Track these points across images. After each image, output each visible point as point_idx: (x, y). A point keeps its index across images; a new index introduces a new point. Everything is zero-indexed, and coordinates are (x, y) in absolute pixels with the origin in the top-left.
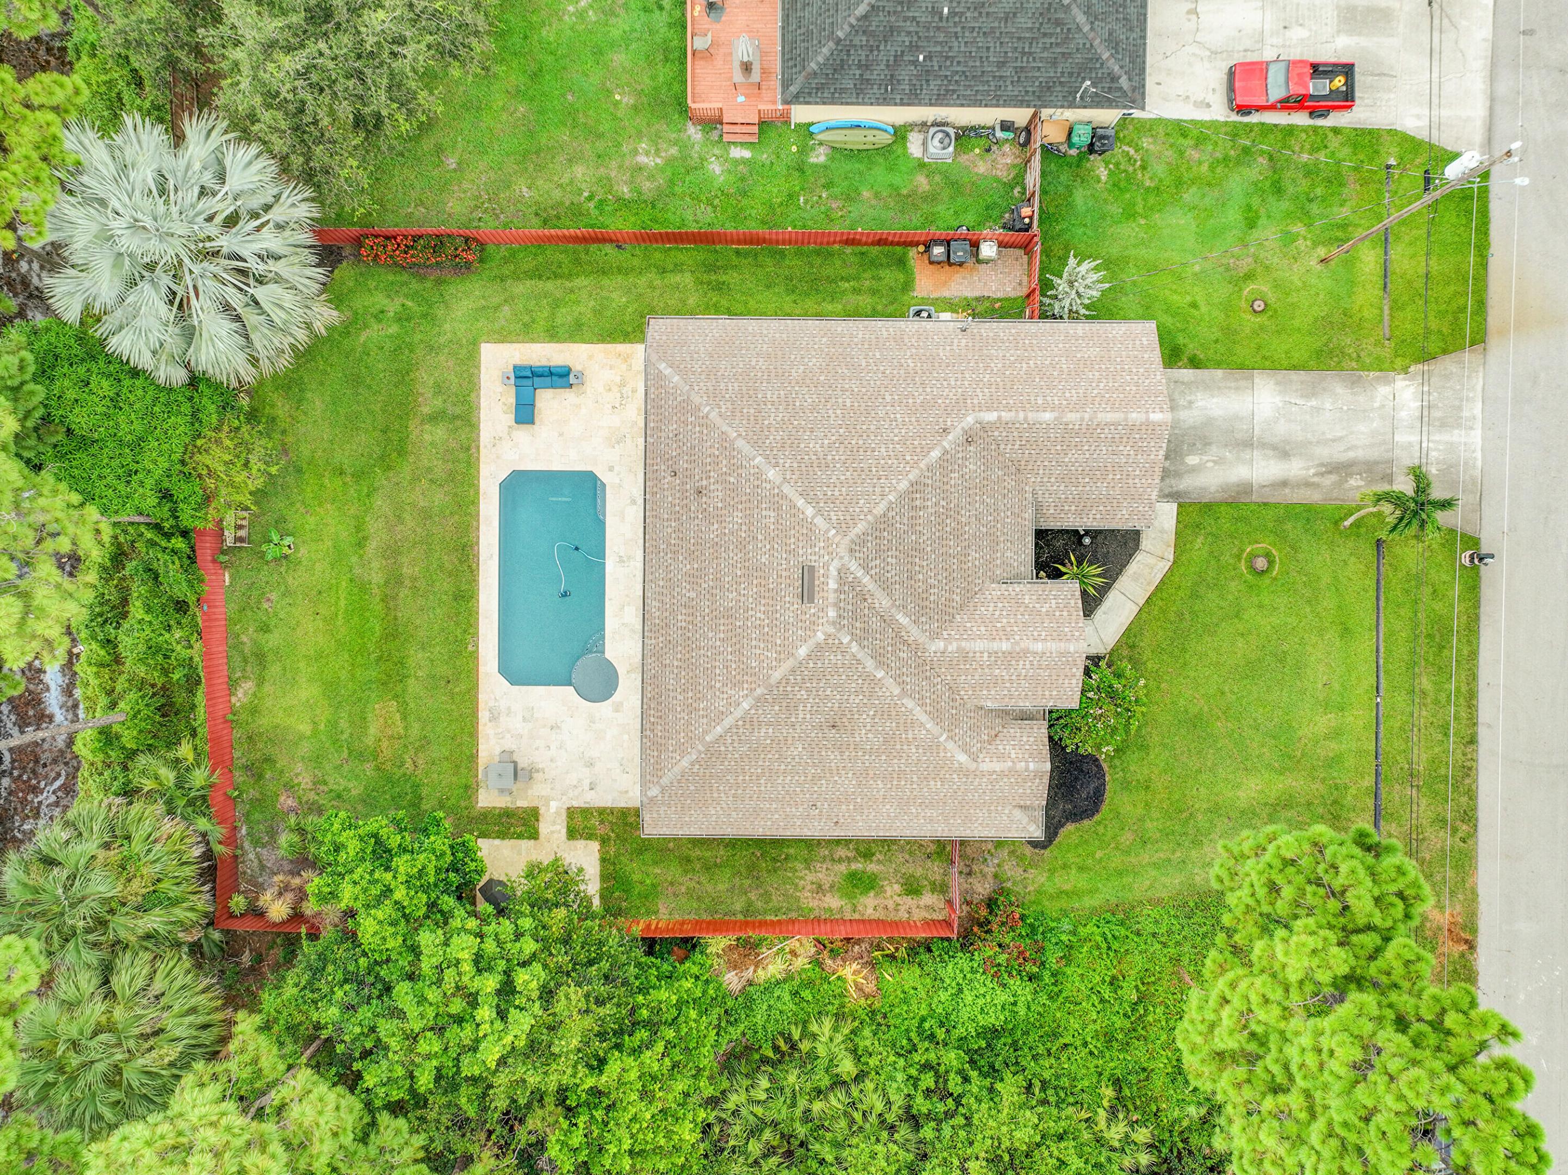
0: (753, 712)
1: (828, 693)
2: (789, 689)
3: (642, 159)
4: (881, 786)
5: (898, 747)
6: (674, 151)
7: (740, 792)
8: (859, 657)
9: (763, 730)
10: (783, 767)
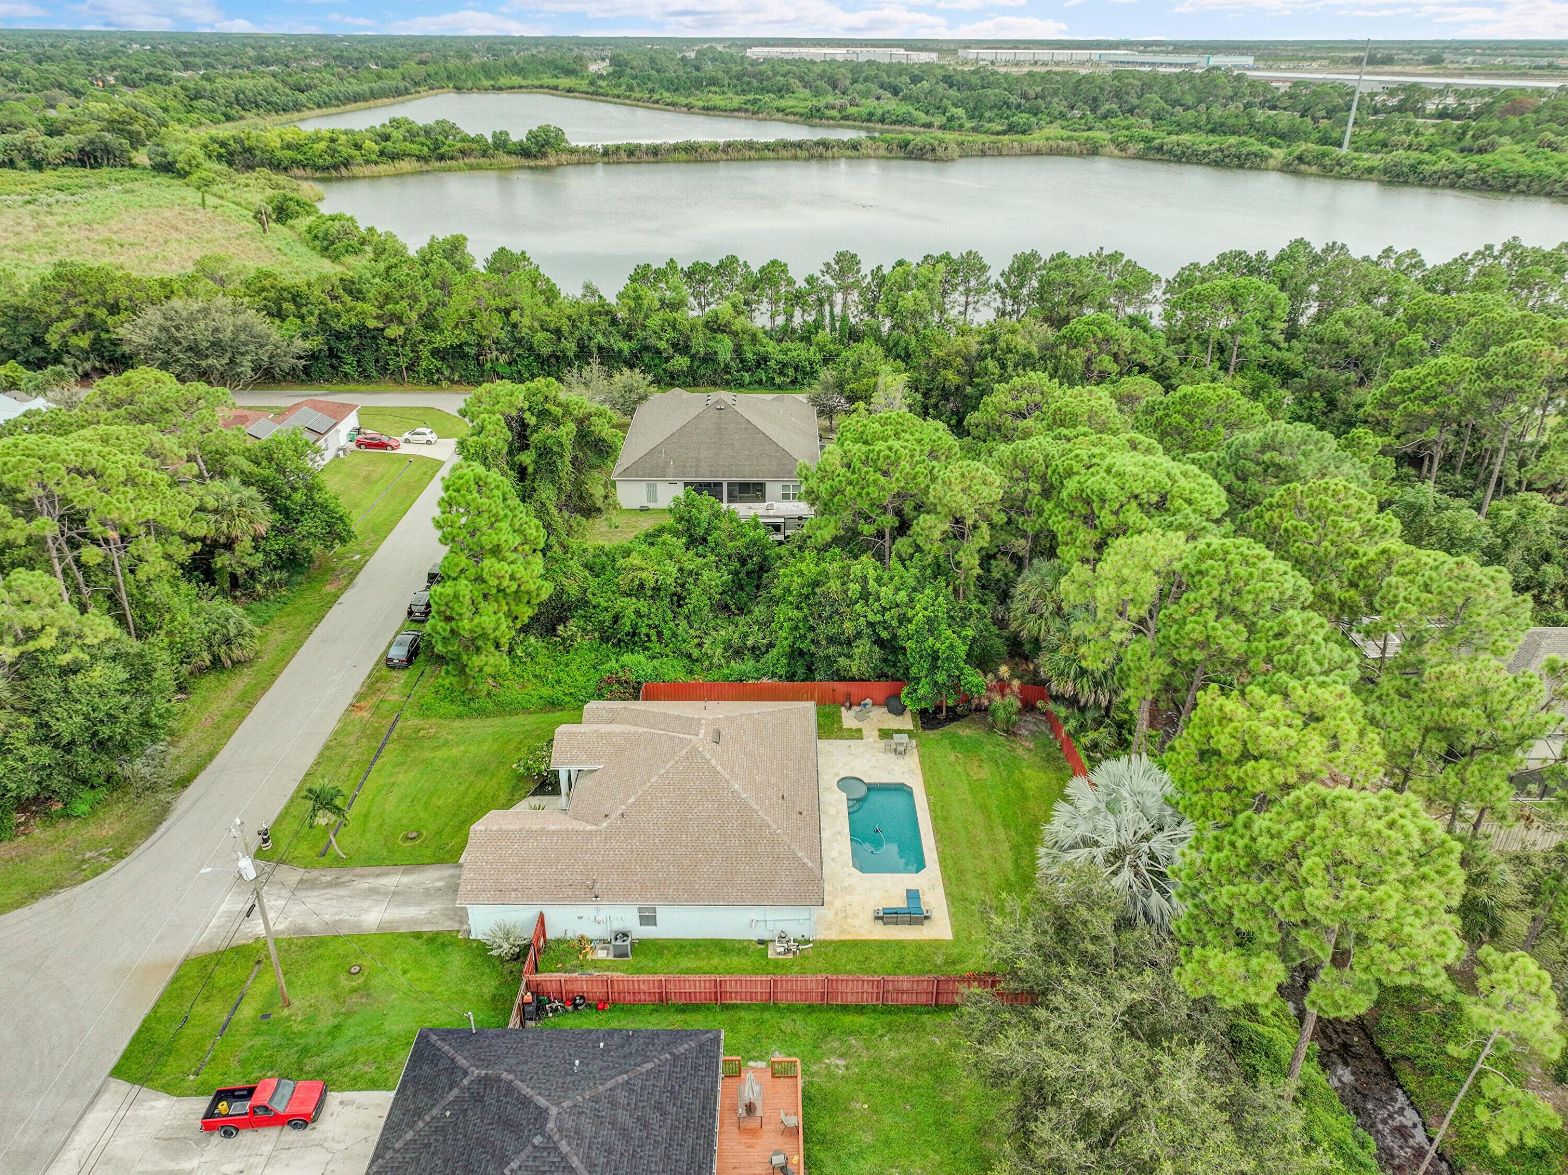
3: (841, 1062)
6: (815, 1068)
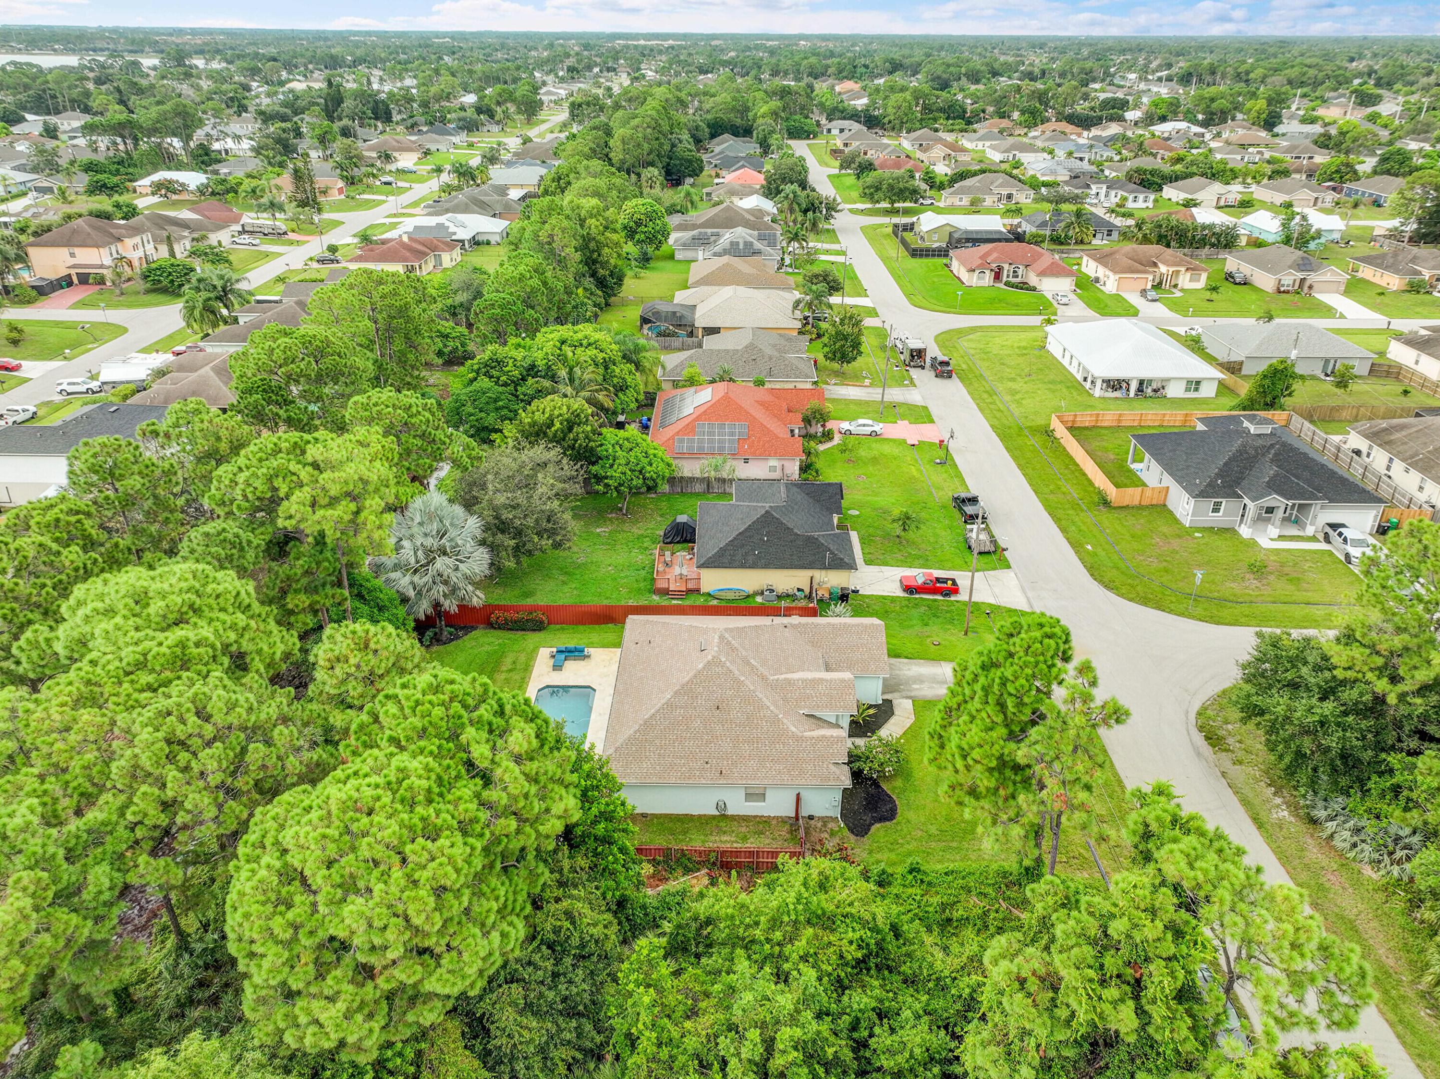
0: (673, 700)
1: (715, 689)
2: (693, 686)
4: (747, 748)
5: (756, 722)
7: (662, 751)
8: (731, 668)
9: (678, 711)
10: (689, 735)
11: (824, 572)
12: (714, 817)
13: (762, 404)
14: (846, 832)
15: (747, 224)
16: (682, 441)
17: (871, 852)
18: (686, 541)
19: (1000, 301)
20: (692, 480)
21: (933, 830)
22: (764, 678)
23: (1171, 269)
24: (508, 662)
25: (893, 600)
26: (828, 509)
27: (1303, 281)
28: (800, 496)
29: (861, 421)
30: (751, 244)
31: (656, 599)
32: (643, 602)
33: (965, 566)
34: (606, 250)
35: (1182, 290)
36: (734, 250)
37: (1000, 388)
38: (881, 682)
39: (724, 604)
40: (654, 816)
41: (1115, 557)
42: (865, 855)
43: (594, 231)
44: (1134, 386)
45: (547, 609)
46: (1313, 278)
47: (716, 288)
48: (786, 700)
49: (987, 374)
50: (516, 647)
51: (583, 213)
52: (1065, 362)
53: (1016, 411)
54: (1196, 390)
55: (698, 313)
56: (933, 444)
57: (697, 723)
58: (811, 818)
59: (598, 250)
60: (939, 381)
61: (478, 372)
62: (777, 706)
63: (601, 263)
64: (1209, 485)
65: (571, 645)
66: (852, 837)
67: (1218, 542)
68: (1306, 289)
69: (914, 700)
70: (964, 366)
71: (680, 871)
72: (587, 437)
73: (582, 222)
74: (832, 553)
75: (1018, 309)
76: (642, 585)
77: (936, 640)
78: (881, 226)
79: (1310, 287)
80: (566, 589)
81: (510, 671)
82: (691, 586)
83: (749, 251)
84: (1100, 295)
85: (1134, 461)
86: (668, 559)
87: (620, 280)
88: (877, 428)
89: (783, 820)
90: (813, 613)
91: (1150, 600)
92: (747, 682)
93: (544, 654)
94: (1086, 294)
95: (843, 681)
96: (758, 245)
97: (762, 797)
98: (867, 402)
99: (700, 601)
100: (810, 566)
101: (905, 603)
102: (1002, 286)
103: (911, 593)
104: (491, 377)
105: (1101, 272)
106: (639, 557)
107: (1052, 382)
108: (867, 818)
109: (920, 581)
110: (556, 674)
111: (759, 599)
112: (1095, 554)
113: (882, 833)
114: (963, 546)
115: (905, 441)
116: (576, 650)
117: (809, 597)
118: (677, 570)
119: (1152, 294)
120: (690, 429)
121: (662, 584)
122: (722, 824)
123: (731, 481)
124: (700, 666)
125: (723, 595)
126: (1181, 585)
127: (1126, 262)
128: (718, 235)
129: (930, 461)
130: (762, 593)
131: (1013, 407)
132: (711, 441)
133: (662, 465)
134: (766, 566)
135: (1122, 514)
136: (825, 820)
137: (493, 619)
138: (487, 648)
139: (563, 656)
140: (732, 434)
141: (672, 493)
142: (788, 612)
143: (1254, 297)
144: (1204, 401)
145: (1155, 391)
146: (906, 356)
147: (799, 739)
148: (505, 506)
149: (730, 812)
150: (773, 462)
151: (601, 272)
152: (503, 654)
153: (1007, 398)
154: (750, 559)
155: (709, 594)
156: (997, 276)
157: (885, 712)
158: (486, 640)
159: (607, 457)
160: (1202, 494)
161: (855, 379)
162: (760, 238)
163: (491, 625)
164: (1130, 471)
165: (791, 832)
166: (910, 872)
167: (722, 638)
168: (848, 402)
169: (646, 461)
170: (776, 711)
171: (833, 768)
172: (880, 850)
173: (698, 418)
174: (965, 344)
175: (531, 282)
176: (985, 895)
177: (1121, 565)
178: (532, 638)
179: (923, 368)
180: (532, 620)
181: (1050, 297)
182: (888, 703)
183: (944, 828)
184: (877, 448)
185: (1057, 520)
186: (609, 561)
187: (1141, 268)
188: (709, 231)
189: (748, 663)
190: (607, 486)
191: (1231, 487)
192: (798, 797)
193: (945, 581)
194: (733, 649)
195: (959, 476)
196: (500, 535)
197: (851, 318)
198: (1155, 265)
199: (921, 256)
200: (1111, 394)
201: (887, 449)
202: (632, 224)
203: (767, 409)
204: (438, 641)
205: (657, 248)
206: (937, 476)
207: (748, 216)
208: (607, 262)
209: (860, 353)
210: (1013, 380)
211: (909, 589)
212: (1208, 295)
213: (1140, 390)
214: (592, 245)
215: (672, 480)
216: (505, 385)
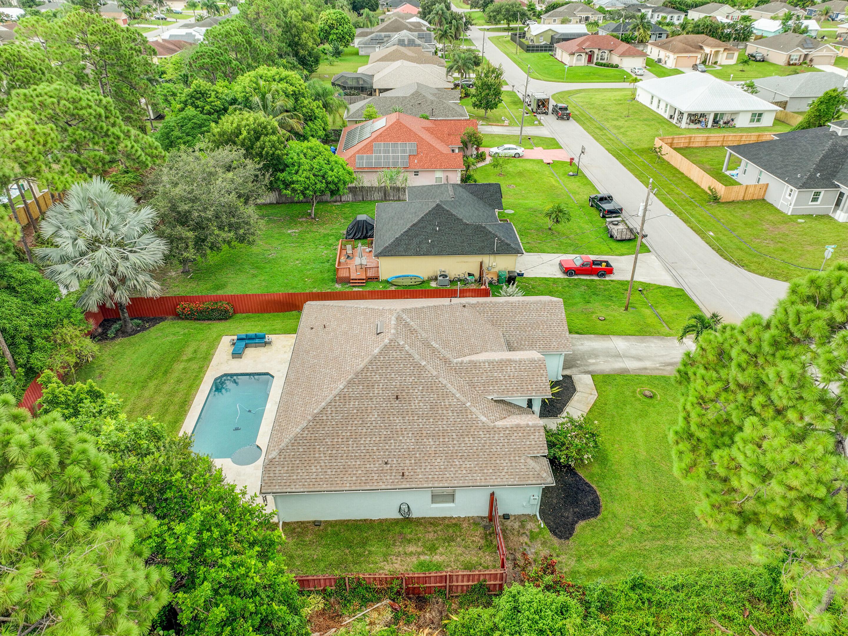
0: (346, 390)
1: (393, 376)
2: (368, 374)
4: (432, 443)
5: (440, 412)
7: (334, 452)
8: (410, 352)
9: (352, 403)
10: (365, 431)
11: (492, 257)
12: (396, 522)
13: (427, 129)
14: (548, 534)
15: (410, 30)
16: (362, 158)
17: (579, 559)
18: (365, 237)
19: (594, 74)
20: (371, 189)
21: (644, 526)
22: (446, 361)
23: (714, 50)
24: (189, 351)
25: (555, 281)
26: (490, 205)
27: (806, 56)
28: (465, 194)
29: (506, 146)
30: (413, 41)
31: (338, 287)
32: (326, 289)
33: (612, 252)
34: (304, 35)
35: (720, 65)
36: (401, 42)
37: (607, 125)
38: (562, 359)
39: (400, 289)
40: (328, 523)
41: (736, 240)
42: (572, 563)
43: (294, 19)
44: (711, 118)
45: (232, 299)
46: (814, 53)
47: (389, 63)
48: (472, 385)
49: (596, 117)
50: (199, 337)
51: (285, 6)
52: (654, 107)
53: (624, 140)
54: (758, 120)
55: (375, 79)
56: (566, 162)
57: (374, 416)
58: (506, 517)
59: (299, 35)
60: (561, 122)
61: (185, 103)
62: (463, 393)
63: (301, 45)
64: (810, 178)
65: (252, 332)
66: (555, 541)
67: (819, 225)
68: (808, 61)
69: (593, 375)
70: (577, 113)
71: (356, 602)
72: (273, 146)
73: (285, 12)
74: (499, 239)
75: (607, 78)
76: (326, 275)
77: (602, 315)
78: (503, 37)
79: (811, 61)
80: (255, 281)
81: (190, 360)
82: (370, 274)
83: (411, 43)
84: (664, 70)
85: (727, 169)
86: (349, 252)
87: (317, 61)
88: (520, 150)
89: (475, 521)
90: (486, 293)
91: (780, 275)
92: (429, 367)
93: (226, 341)
94: (654, 69)
95: (532, 361)
96: (418, 41)
97: (452, 497)
98: (508, 136)
99: (380, 287)
100: (480, 252)
101: (566, 283)
102: (593, 65)
103: (571, 275)
104: (197, 107)
105: (663, 54)
106: (324, 252)
107: (645, 120)
108: (569, 514)
109: (578, 263)
110: (236, 362)
111: (433, 285)
112: (718, 239)
113: (588, 532)
114: (606, 236)
115: (542, 161)
116: (256, 337)
117: (480, 280)
118: (357, 261)
119: (701, 67)
120: (368, 148)
121: (343, 274)
122: (407, 531)
123: (404, 189)
124: (377, 351)
125: (400, 282)
126: (800, 261)
127: (681, 45)
128: (389, 36)
129: (564, 175)
130: (436, 279)
131: (620, 137)
132: (387, 158)
133: (341, 171)
134: (440, 253)
135: (731, 208)
136: (523, 519)
137: (179, 310)
138: (171, 338)
139: (243, 343)
140: (404, 151)
141: (355, 201)
142: (463, 293)
143: (772, 68)
144: (766, 129)
145: (725, 123)
146: (534, 106)
147: (489, 430)
148: (183, 199)
149: (415, 514)
150: (439, 174)
151: (302, 52)
152: (186, 344)
153: (615, 131)
154: (424, 246)
155: (387, 282)
156: (590, 60)
157: (566, 388)
158: (172, 330)
159: (293, 164)
160: (804, 185)
161: (498, 121)
162: (420, 37)
163: (178, 316)
164: (726, 176)
165: (485, 537)
166: (633, 588)
167: (399, 319)
168: (493, 136)
169: (328, 167)
170: (463, 399)
171: (531, 463)
172: (589, 554)
173: (376, 139)
174: (574, 99)
175: (235, 38)
176: (731, 619)
177: (744, 246)
178: (218, 326)
179: (546, 113)
180: (217, 310)
181: (629, 71)
182: (568, 378)
183: (656, 522)
184: (520, 166)
185: (678, 214)
186: (296, 256)
187: (694, 49)
188: (383, 34)
189: (429, 346)
190: (294, 190)
191: (828, 179)
192: (492, 494)
193: (600, 263)
194: (412, 331)
195: (589, 183)
196: (179, 228)
197: (493, 72)
198: (701, 48)
199: (533, 51)
200: (692, 126)
201: (529, 166)
202: (327, 27)
203: (432, 133)
204: (123, 332)
205: (346, 46)
206: (573, 184)
207: (410, 26)
208: (306, 44)
209: (500, 101)
210: (616, 120)
211: (569, 271)
212: (741, 67)
213: (715, 122)
214: (294, 31)
215: (353, 190)
216: (209, 113)
